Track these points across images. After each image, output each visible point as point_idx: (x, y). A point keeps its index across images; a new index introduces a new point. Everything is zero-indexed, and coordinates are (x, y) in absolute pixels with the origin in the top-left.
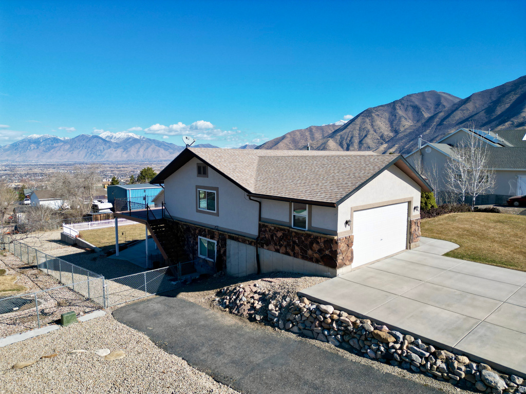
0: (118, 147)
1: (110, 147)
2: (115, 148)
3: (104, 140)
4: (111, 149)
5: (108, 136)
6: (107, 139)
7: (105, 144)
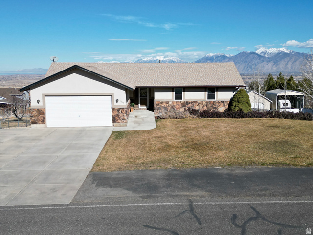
0: (270, 61)
1: (263, 61)
2: (267, 62)
3: (259, 56)
4: (264, 63)
5: (262, 52)
6: (262, 55)
7: (260, 59)
